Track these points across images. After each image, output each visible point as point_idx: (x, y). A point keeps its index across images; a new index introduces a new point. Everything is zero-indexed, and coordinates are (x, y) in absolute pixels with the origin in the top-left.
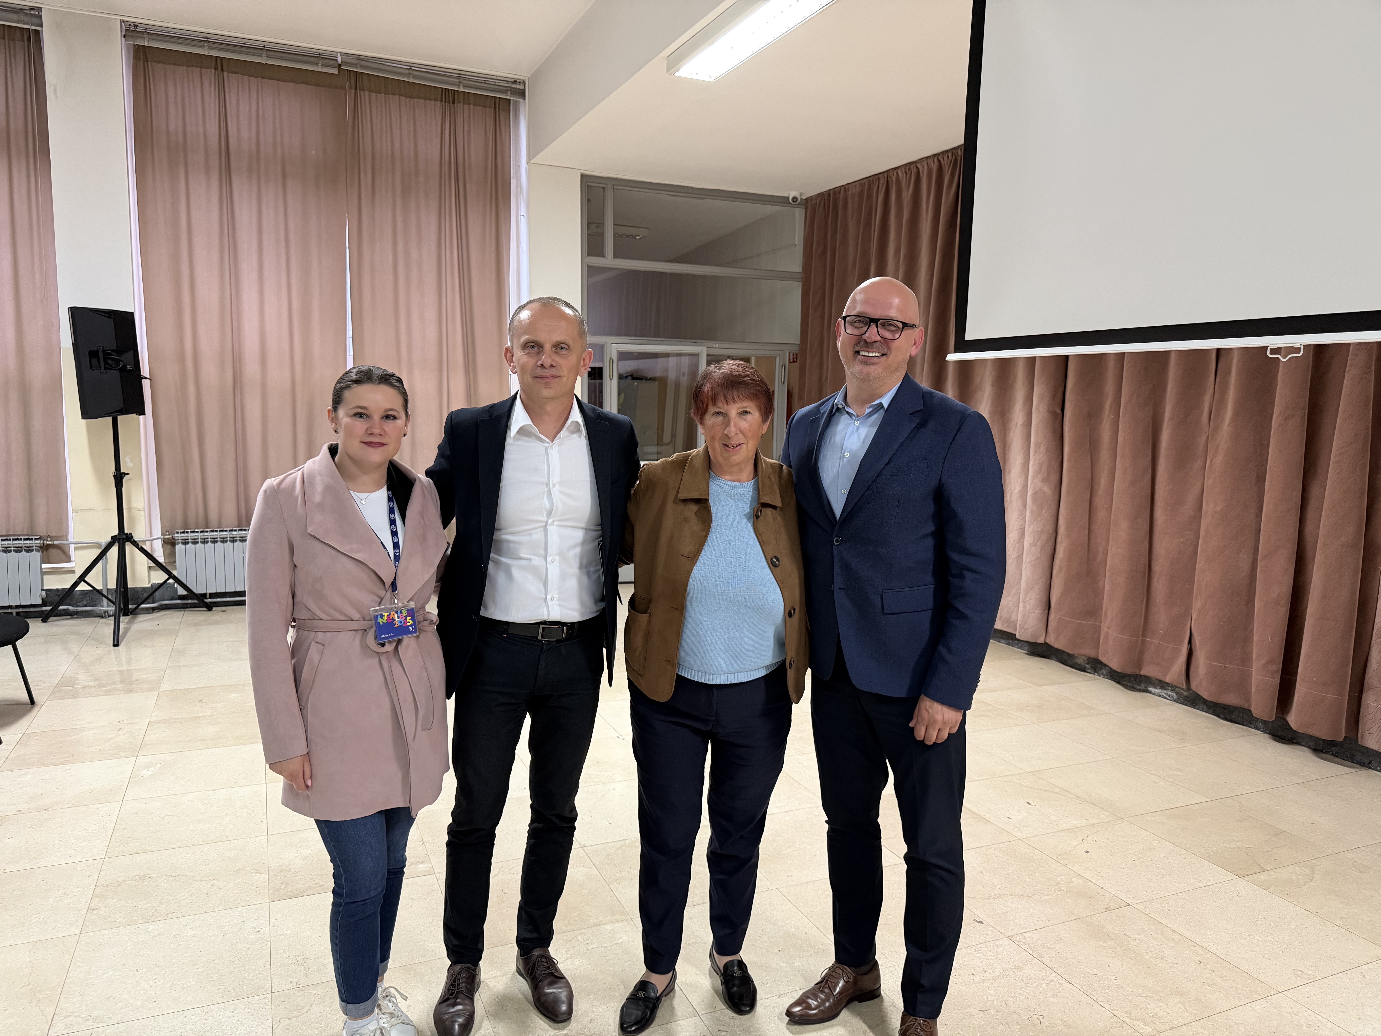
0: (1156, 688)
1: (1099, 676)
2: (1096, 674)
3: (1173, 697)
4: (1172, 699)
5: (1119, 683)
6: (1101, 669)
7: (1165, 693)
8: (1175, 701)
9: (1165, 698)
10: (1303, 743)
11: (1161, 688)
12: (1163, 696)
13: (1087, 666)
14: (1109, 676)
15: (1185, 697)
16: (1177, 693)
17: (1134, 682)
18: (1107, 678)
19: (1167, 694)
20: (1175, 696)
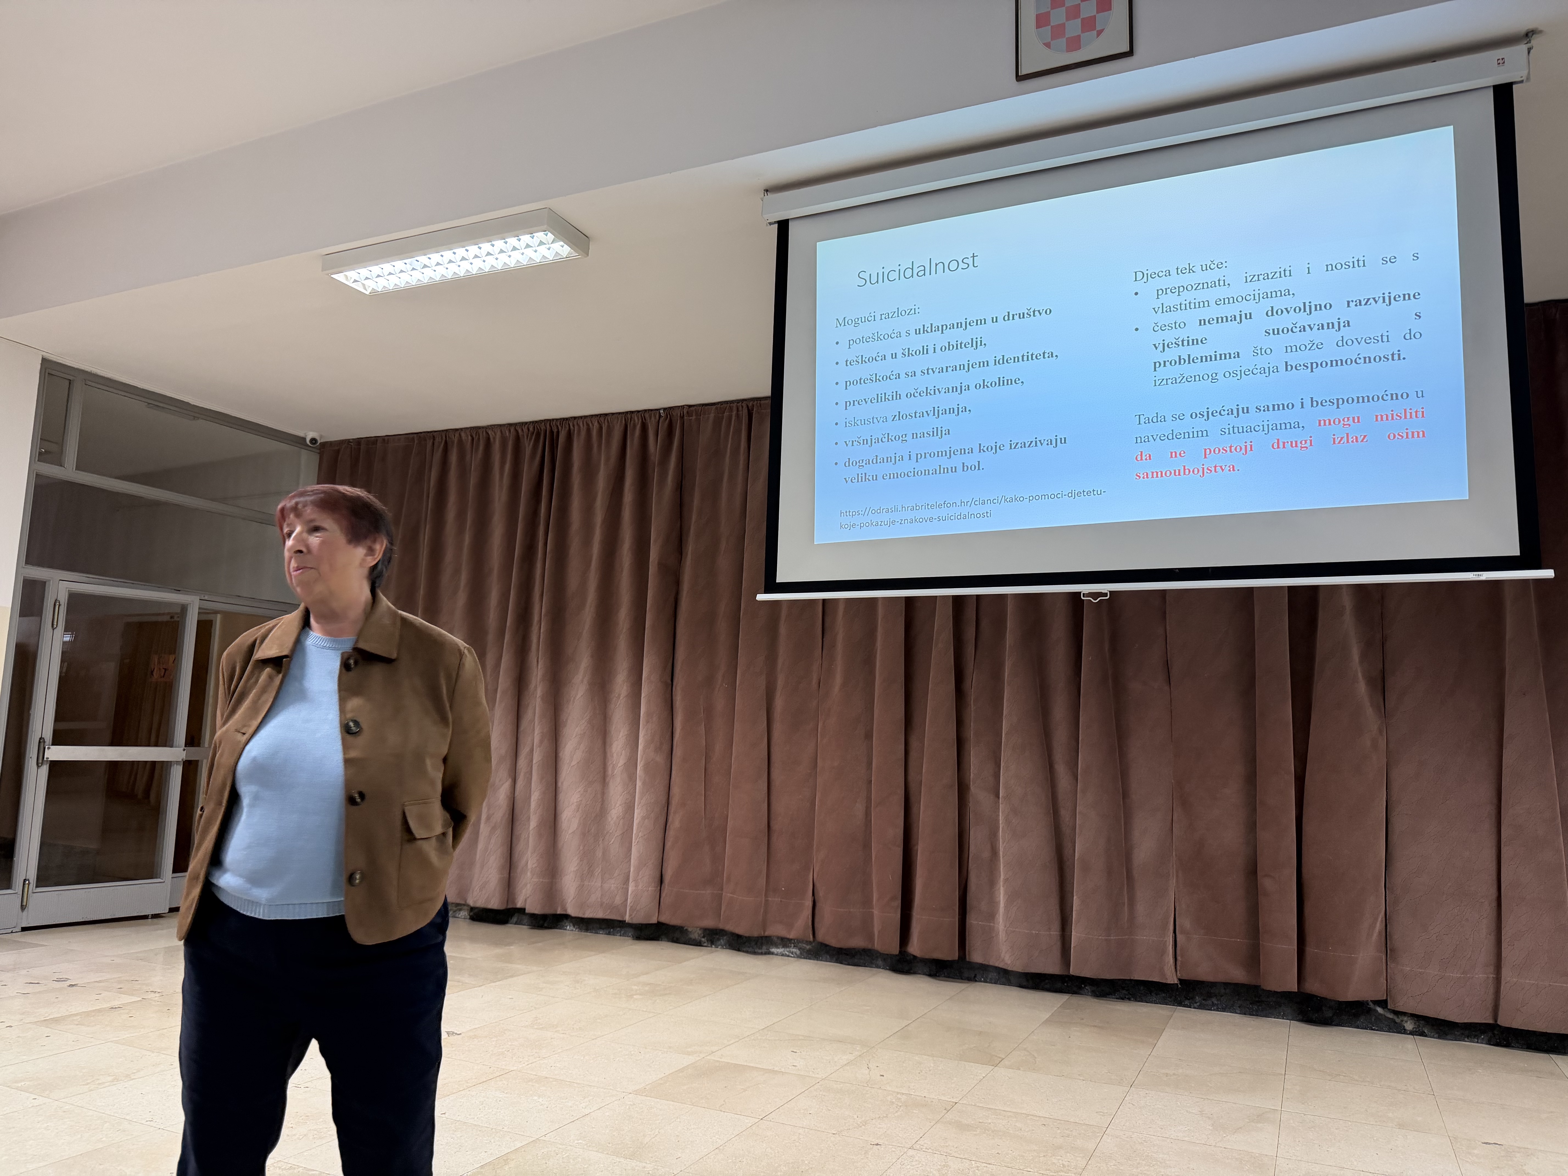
0: (779, 948)
1: (718, 948)
2: (713, 946)
3: (796, 953)
4: (796, 956)
5: (739, 950)
6: (719, 939)
7: (788, 951)
8: (799, 957)
9: (788, 956)
10: (920, 972)
11: (783, 947)
12: (786, 954)
13: (703, 939)
14: (727, 945)
15: (807, 951)
16: (800, 949)
17: (755, 946)
18: (726, 948)
19: (790, 952)
20: (798, 952)
